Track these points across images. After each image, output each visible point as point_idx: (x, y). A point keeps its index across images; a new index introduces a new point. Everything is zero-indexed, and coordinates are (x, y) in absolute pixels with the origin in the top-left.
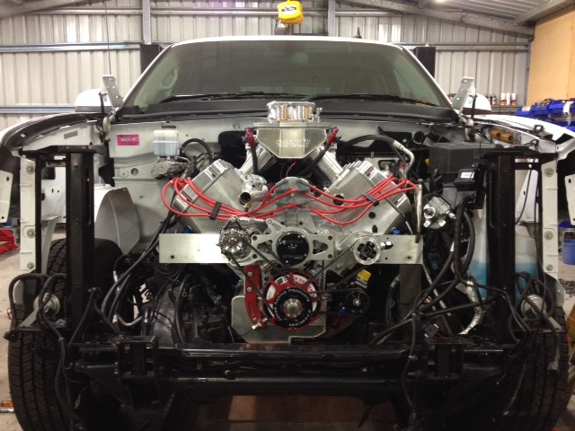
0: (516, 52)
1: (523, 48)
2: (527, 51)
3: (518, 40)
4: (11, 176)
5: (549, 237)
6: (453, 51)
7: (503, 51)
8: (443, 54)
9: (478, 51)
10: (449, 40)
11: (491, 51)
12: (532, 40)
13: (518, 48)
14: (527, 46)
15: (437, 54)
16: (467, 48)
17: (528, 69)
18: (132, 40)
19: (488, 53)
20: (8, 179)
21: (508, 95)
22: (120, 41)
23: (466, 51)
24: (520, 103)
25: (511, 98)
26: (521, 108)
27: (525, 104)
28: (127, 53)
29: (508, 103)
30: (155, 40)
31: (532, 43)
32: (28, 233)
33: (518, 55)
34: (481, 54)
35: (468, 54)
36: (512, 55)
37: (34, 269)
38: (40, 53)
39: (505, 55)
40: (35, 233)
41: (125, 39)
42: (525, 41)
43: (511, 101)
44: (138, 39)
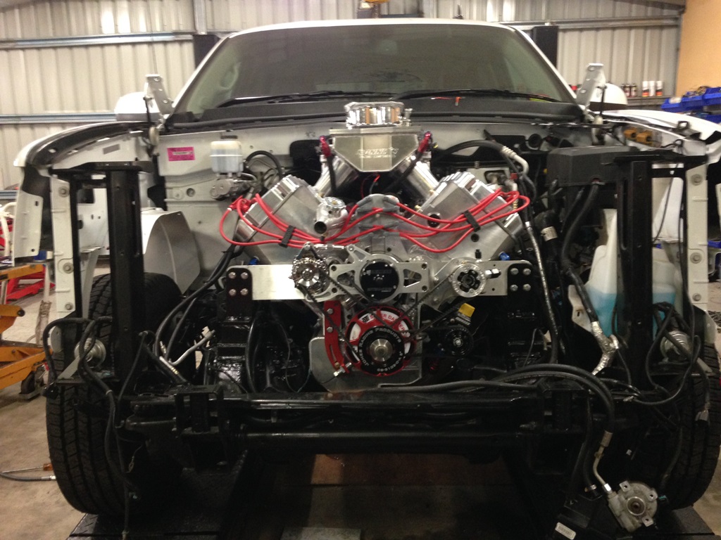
0: (662, 27)
1: (671, 22)
2: (677, 26)
3: (666, 12)
4: (40, 199)
5: (696, 259)
6: (581, 30)
7: (646, 28)
8: (568, 35)
9: (614, 28)
10: (576, 16)
11: (630, 28)
12: (683, 12)
13: (665, 22)
14: (676, 19)
15: (561, 35)
16: (599, 25)
17: (678, 50)
18: (182, 28)
19: (625, 31)
20: (37, 204)
21: (652, 83)
22: (168, 30)
23: (598, 29)
24: (668, 93)
25: (656, 86)
26: (668, 98)
27: (674, 94)
28: (177, 46)
29: (652, 93)
30: (211, 29)
31: (684, 16)
32: (65, 267)
33: (665, 32)
34: (617, 32)
35: (601, 33)
36: (657, 32)
37: (74, 310)
38: (71, 47)
39: (649, 32)
40: (72, 267)
41: (174, 28)
42: (675, 13)
43: (657, 91)
44: (190, 29)
